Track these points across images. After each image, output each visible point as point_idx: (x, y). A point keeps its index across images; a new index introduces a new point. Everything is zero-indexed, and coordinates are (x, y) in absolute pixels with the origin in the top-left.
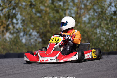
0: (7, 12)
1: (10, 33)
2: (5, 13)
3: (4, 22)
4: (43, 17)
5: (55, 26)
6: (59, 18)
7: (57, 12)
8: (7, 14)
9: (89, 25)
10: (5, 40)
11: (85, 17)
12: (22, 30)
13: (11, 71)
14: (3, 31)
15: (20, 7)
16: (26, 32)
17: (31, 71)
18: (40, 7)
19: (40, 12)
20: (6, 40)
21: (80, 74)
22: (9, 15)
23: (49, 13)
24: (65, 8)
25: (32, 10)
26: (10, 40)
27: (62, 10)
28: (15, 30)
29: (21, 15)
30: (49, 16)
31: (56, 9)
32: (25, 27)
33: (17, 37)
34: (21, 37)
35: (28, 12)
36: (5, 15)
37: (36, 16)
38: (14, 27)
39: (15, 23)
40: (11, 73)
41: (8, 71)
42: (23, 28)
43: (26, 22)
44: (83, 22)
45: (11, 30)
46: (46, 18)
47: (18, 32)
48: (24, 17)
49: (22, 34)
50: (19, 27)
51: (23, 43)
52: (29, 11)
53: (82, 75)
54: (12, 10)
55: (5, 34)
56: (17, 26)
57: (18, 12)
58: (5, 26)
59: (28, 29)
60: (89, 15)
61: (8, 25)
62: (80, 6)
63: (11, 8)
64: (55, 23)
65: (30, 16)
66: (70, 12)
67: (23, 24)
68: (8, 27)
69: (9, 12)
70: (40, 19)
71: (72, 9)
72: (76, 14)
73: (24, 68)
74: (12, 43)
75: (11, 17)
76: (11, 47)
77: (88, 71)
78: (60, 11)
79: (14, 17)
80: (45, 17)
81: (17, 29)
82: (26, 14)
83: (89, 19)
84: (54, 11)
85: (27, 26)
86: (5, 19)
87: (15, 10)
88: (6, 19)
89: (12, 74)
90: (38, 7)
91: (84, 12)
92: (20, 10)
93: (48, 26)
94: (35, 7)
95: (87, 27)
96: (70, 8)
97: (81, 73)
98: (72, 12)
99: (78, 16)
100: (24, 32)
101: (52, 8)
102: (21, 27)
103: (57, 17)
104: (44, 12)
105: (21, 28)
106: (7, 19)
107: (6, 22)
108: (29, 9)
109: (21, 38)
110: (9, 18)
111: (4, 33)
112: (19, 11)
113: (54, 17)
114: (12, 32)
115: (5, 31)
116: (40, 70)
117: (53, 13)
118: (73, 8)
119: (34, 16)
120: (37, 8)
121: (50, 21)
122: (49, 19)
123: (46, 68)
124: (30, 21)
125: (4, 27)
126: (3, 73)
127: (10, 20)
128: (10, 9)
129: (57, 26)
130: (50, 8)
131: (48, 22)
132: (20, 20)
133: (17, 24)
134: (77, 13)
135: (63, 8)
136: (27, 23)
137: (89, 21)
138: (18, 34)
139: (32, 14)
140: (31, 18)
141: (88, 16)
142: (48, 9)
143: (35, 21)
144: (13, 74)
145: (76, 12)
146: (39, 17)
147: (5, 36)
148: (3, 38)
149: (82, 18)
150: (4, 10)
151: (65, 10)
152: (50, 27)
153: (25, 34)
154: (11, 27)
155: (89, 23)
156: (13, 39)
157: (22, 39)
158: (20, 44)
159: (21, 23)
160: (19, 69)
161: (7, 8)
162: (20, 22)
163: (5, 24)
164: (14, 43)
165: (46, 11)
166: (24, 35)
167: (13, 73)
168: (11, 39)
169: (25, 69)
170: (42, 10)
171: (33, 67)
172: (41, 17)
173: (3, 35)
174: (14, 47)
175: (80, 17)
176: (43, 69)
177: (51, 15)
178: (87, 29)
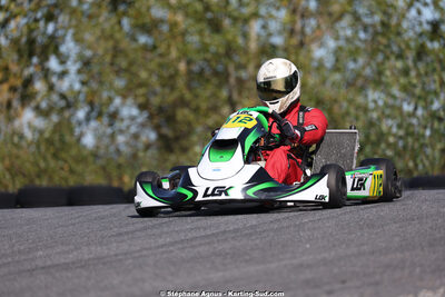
0: (25, 30)
1: (37, 109)
2: (16, 34)
3: (14, 68)
4: (162, 49)
5: (208, 81)
6: (222, 50)
7: (216, 27)
8: (24, 40)
9: (337, 77)
10: (16, 139)
11: (322, 45)
12: (81, 97)
13: (41, 257)
14: (9, 105)
15: (73, 12)
16: (96, 104)
17: (116, 255)
18: (149, 8)
19: (149, 27)
20: (22, 137)
21: (301, 265)
22: (31, 42)
23: (184, 34)
24: (246, 11)
25: (119, 22)
26: (37, 136)
27: (235, 20)
28: (55, 97)
29: (78, 40)
30: (184, 43)
31: (209, 15)
32: (94, 85)
33: (64, 127)
34: (80, 124)
35: (103, 31)
36: (15, 42)
37: (134, 45)
38: (51, 88)
39: (55, 73)
40: (40, 263)
41: (31, 256)
42: (85, 89)
43: (95, 69)
44: (315, 64)
45: (39, 98)
46: (174, 54)
47: (69, 106)
48: (89, 47)
49: (81, 114)
50: (71, 86)
51: (85, 147)
52: (107, 26)
53: (309, 266)
54: (42, 24)
55: (18, 115)
56: (64, 85)
57: (66, 29)
58: (18, 83)
59: (105, 95)
60: (337, 38)
61: (28, 82)
62: (303, 3)
63: (39, 15)
64: (208, 72)
65: (110, 44)
66: (264, 27)
67: (84, 77)
68: (30, 89)
69: (31, 31)
70: (149, 55)
71: (271, 16)
72: (286, 35)
73: (88, 245)
74: (43, 148)
75: (38, 50)
76: (42, 165)
77: (333, 253)
78: (227, 22)
79: (52, 48)
80: (169, 46)
81: (63, 96)
82: (99, 39)
83: (338, 52)
84: (203, 25)
85: (101, 83)
86: (15, 57)
87: (56, 22)
88: (21, 56)
89: (43, 268)
90: (144, 10)
91: (319, 27)
92: (74, 22)
93: (181, 82)
94: (132, 12)
95: (328, 84)
96: (263, 11)
97: (304, 258)
98: (274, 26)
99: (295, 41)
100: (91, 104)
101: (196, 12)
102: (77, 86)
103: (213, 49)
104: (165, 28)
105: (79, 92)
106: (26, 57)
107: (22, 71)
108: (107, 20)
109: (77, 131)
110: (31, 55)
111: (12, 112)
112: (70, 27)
113: (204, 48)
114: (44, 105)
115: (16, 103)
116: (150, 249)
117: (201, 33)
118: (274, 12)
119: (125, 44)
120: (139, 14)
121: (189, 63)
122: (184, 54)
123: (172, 244)
124: (112, 64)
125: (13, 89)
126: (9, 263)
127: (35, 60)
128: (36, 21)
129: (215, 81)
130: (187, 15)
131: (182, 66)
132: (75, 62)
133: (63, 74)
134: (292, 32)
135: (236, 14)
136: (100, 74)
137: (337, 60)
138: (67, 114)
139: (118, 36)
140: (117, 52)
141: (332, 44)
142: (179, 18)
143: (131, 64)
144: (49, 267)
145: (289, 27)
146: (145, 48)
147: (17, 123)
148: (9, 131)
149: (309, 51)
150: (12, 24)
151: (246, 21)
152: (189, 87)
153: (94, 114)
154: (39, 86)
155: (336, 69)
156: (47, 135)
157: (82, 135)
158: (74, 152)
159: (79, 72)
160: (72, 247)
161: (25, 16)
162: (73, 67)
163: (15, 75)
164: (52, 150)
165: (174, 25)
166: (88, 118)
167: (49, 263)
168: (41, 132)
169: (93, 248)
170: (156, 23)
171: (126, 237)
172: (155, 47)
173: (10, 119)
174: (52, 164)
175: (302, 44)
176: (162, 246)
177: (194, 39)
178: (327, 92)
